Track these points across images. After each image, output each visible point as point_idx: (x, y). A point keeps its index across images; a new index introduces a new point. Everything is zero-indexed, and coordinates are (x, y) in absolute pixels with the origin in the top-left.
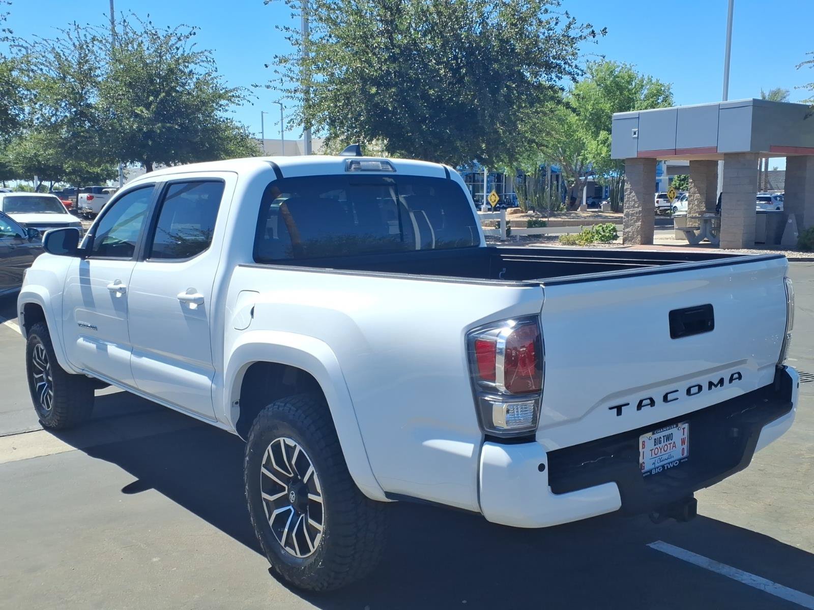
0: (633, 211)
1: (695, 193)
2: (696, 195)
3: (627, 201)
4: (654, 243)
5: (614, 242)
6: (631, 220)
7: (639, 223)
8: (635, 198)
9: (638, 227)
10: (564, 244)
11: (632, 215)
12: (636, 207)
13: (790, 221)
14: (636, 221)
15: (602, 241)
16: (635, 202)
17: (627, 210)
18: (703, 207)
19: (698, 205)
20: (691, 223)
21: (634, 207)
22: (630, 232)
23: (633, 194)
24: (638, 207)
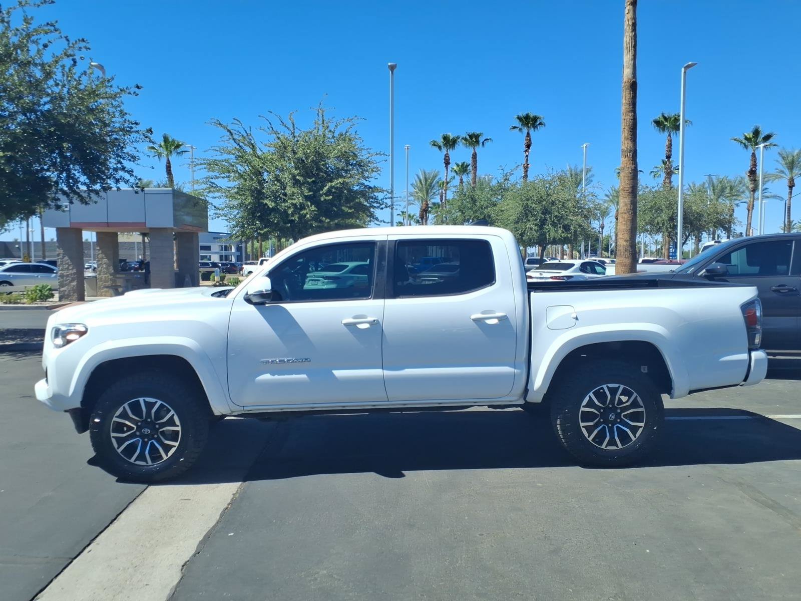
0: (67, 273)
1: (103, 258)
2: (104, 260)
3: (61, 264)
4: (86, 300)
5: (51, 300)
6: (67, 280)
7: (75, 283)
8: (69, 261)
9: (74, 286)
10: (6, 303)
11: (67, 276)
12: (70, 270)
13: (187, 279)
14: (71, 282)
15: (42, 299)
16: (69, 265)
17: (61, 272)
18: (110, 270)
19: (107, 268)
20: (101, 283)
21: (68, 269)
22: (66, 291)
23: (66, 258)
24: (72, 269)
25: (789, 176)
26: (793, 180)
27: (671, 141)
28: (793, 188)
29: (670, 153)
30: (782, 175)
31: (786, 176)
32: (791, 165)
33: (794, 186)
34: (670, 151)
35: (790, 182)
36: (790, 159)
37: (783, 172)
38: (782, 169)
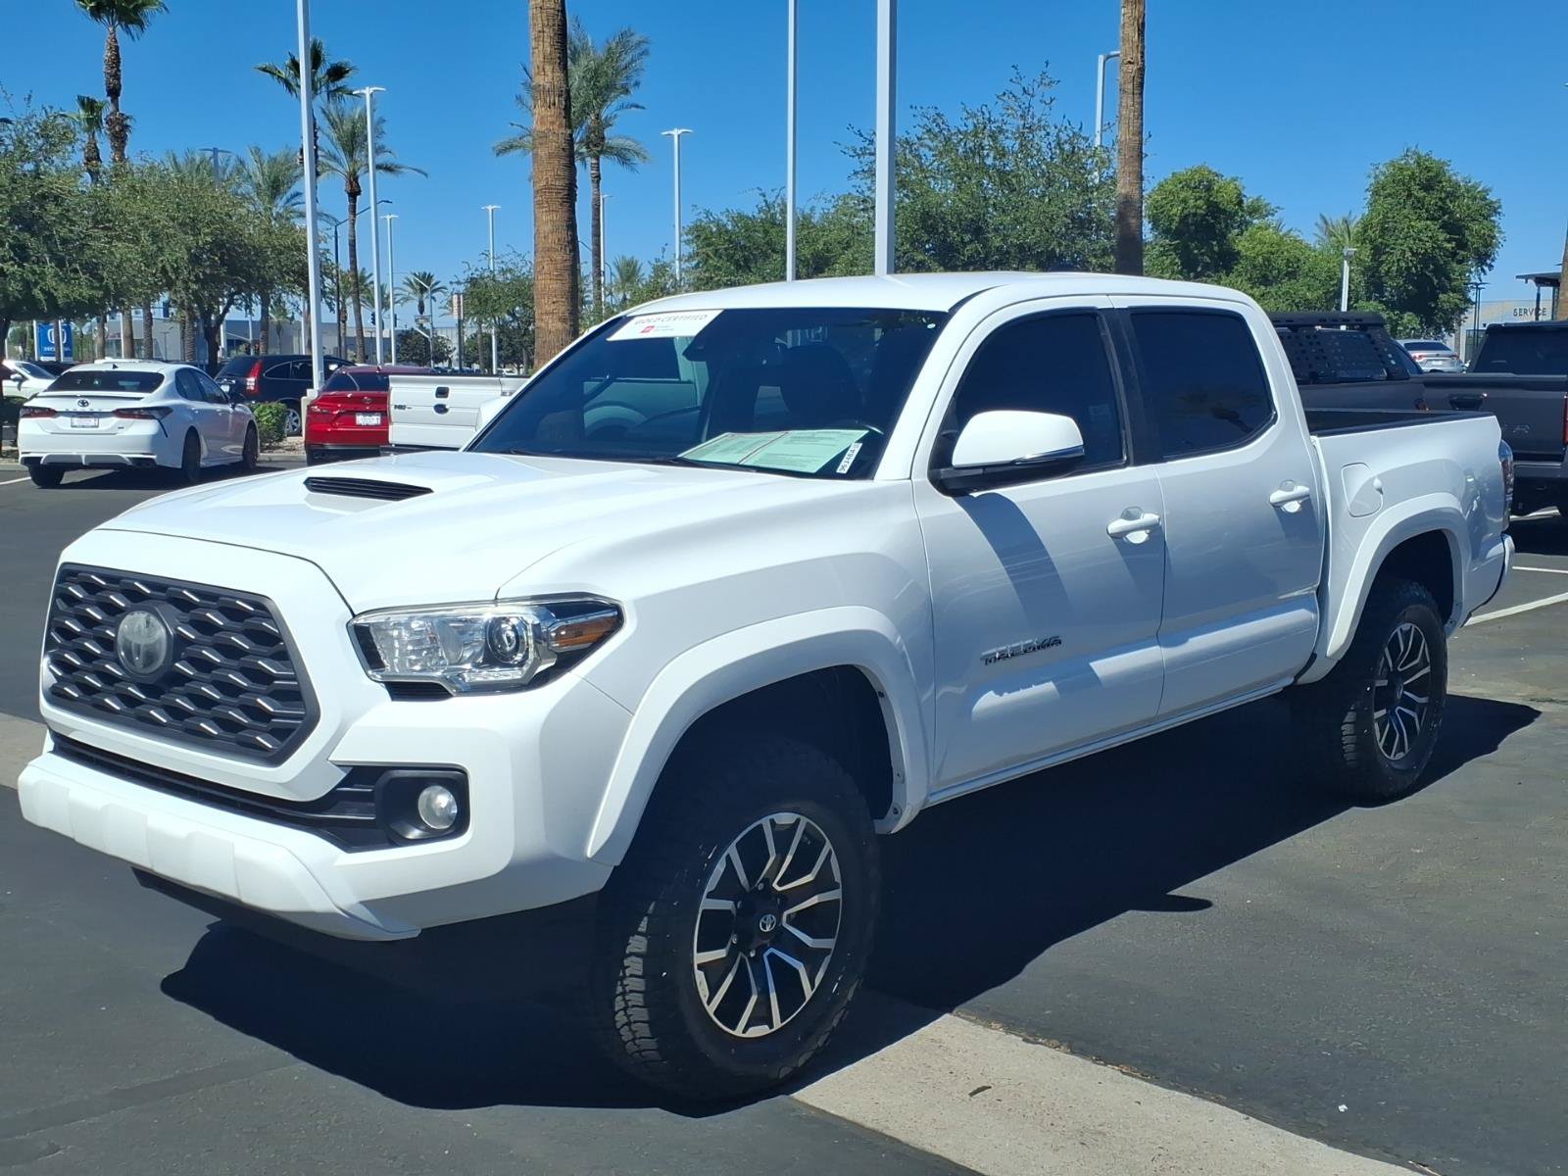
25: (347, 167)
26: (356, 180)
27: (117, 48)
28: (358, 197)
29: (116, 82)
30: (333, 164)
31: (340, 168)
32: (349, 143)
33: (359, 193)
34: (116, 76)
35: (351, 183)
36: (347, 127)
37: (335, 158)
38: (332, 150)
